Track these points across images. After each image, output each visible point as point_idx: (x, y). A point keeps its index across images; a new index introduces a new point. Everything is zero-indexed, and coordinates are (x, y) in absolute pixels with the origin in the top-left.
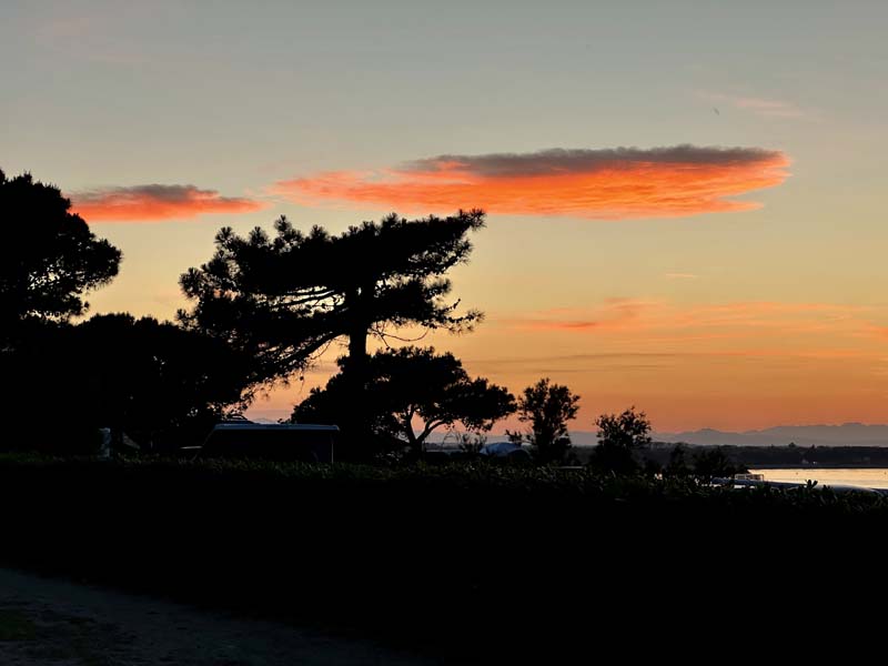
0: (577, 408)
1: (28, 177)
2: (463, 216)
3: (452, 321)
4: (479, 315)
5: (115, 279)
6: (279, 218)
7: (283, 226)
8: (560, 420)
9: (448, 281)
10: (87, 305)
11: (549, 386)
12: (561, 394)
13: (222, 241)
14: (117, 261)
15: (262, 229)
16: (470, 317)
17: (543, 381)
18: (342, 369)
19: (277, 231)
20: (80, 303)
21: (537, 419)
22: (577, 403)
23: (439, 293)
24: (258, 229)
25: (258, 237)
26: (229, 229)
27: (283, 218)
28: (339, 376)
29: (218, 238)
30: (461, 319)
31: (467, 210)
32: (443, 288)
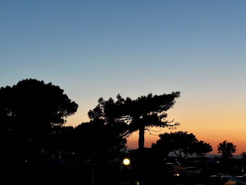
0: (236, 149)
1: (51, 83)
2: (173, 93)
3: (170, 126)
4: (179, 124)
5: (75, 113)
6: (118, 95)
7: (119, 97)
8: (231, 153)
9: (166, 114)
10: (66, 121)
11: (227, 143)
12: (231, 145)
13: (100, 102)
14: (77, 107)
15: (112, 98)
16: (176, 125)
17: (225, 141)
18: (160, 138)
19: (117, 99)
20: (64, 120)
21: (223, 152)
22: (235, 148)
23: (164, 117)
24: (111, 98)
25: (111, 100)
26: (102, 98)
27: (119, 95)
28: (160, 140)
29: (99, 101)
30: (173, 125)
31: (175, 92)
32: (165, 116)
